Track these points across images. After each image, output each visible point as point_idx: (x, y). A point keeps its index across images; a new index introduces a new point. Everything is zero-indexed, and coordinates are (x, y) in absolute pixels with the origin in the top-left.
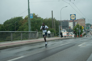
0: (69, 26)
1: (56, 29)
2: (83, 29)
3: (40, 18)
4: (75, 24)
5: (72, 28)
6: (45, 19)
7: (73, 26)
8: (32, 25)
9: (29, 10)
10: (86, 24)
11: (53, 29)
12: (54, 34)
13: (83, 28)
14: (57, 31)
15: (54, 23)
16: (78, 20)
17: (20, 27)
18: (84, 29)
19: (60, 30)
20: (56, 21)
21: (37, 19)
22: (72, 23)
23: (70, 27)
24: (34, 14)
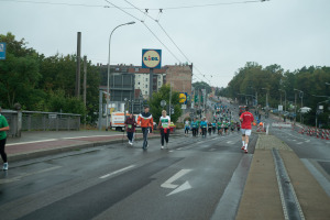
0: (136, 87)
1: (88, 99)
3: (31, 52)
4: (155, 81)
5: (144, 93)
6: (49, 59)
7: (148, 90)
10: (194, 85)
11: (78, 98)
12: (82, 118)
14: (91, 105)
15: (82, 74)
16: (167, 67)
18: (186, 102)
19: (104, 102)
22: (148, 76)
23: (139, 90)
24: (9, 34)
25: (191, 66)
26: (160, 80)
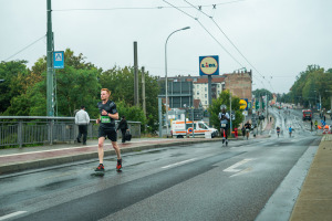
0: (195, 97)
1: (147, 110)
2: (242, 110)
3: (90, 66)
4: (214, 90)
5: (203, 103)
6: (107, 73)
7: (207, 99)
8: (59, 93)
9: (50, 35)
10: (254, 93)
11: (137, 107)
12: (143, 126)
13: (244, 107)
14: (151, 116)
15: (141, 84)
16: (225, 75)
17: (15, 99)
18: (247, 109)
19: (164, 111)
20: (148, 79)
22: (207, 86)
23: (199, 101)
25: (250, 73)
26: (219, 89)
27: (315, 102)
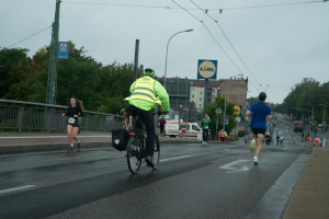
0: (191, 99)
2: (236, 116)
3: (90, 61)
4: (209, 94)
5: (198, 107)
6: (106, 68)
7: (202, 103)
8: (59, 83)
9: (56, 26)
10: (248, 100)
13: (238, 113)
16: (222, 81)
17: (14, 86)
18: (240, 115)
21: (81, 64)
22: (203, 89)
23: (193, 104)
25: (246, 81)
26: (214, 94)
27: (308, 115)
